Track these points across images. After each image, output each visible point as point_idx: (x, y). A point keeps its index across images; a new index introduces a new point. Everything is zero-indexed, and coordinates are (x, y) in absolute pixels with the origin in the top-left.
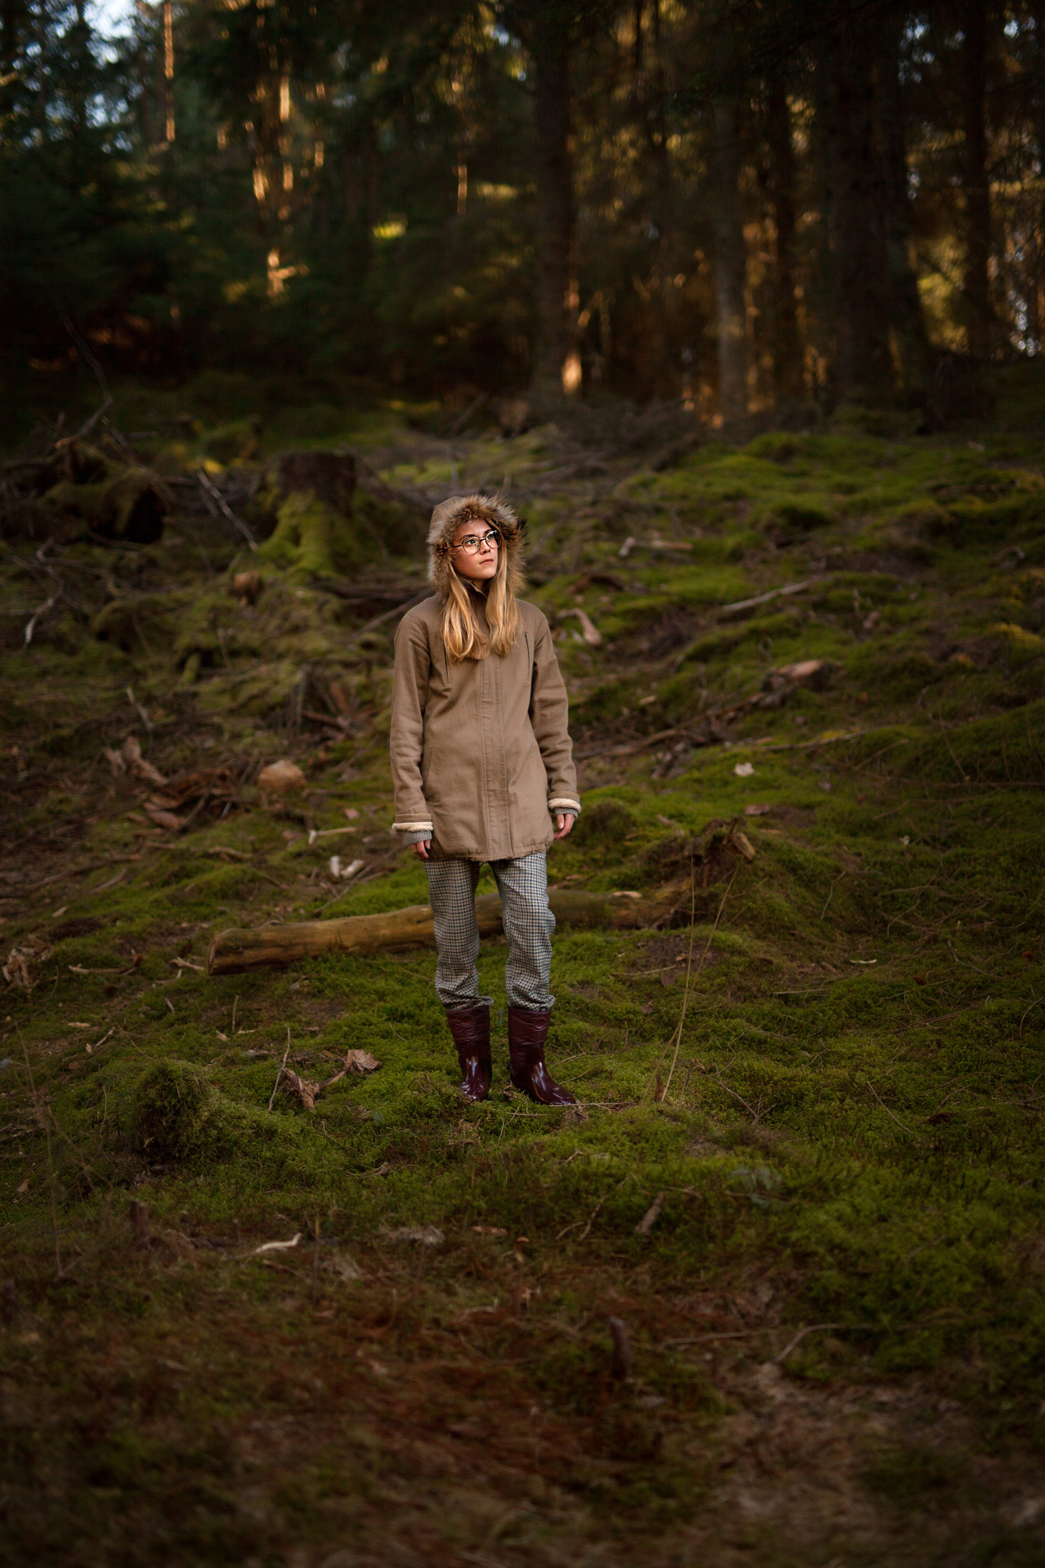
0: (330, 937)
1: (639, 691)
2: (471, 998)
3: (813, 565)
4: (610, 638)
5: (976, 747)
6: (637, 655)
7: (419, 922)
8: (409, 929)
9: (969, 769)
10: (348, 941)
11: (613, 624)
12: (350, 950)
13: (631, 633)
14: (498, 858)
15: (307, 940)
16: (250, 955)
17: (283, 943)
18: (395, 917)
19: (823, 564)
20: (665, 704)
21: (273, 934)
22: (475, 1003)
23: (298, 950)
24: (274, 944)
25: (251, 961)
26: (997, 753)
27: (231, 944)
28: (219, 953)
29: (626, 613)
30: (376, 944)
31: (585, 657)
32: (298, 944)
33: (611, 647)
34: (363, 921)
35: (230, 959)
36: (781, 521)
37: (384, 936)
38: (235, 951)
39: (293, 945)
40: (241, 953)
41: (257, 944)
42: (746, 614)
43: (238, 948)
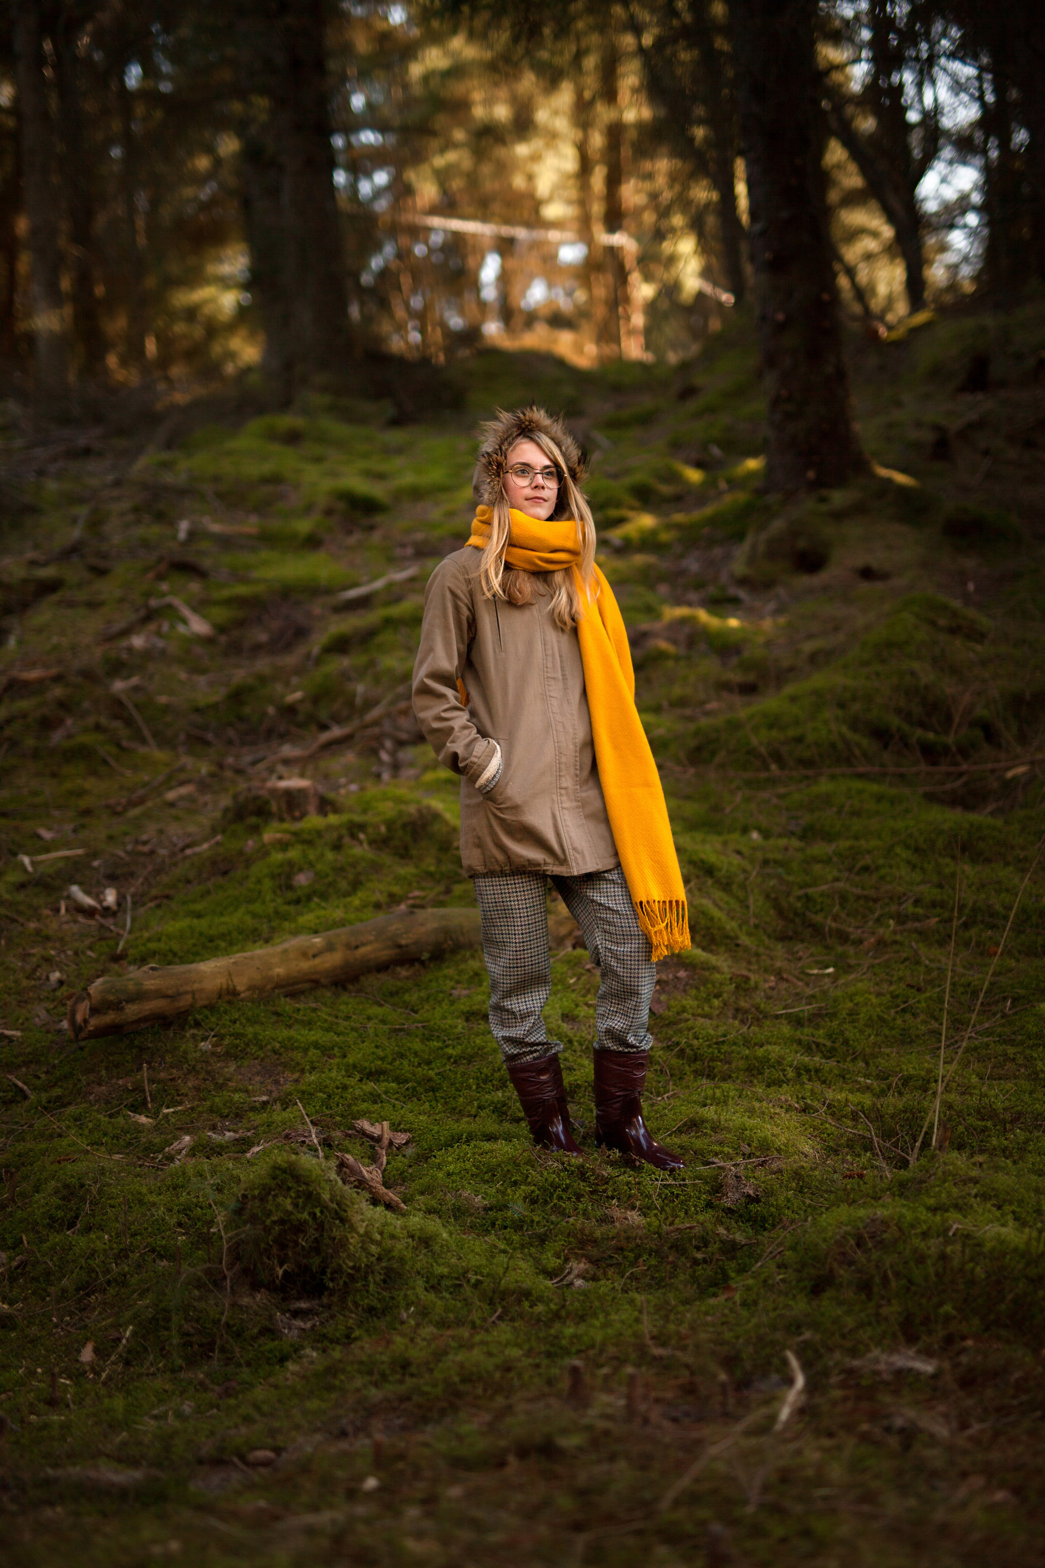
0: (220, 981)
1: (279, 688)
2: (544, 1044)
3: (398, 552)
4: (221, 629)
5: (774, 733)
6: (257, 649)
7: (314, 956)
8: (305, 965)
9: (778, 758)
10: (241, 984)
11: (221, 614)
12: (243, 995)
13: (240, 624)
14: (584, 872)
15: (196, 986)
16: (132, 1010)
17: (170, 992)
18: (285, 951)
19: (409, 551)
20: (316, 700)
21: (157, 982)
22: (547, 1050)
23: (185, 1002)
24: (160, 994)
25: (135, 1018)
26: (799, 740)
27: (111, 998)
28: (94, 1011)
29: (229, 602)
30: (269, 987)
31: (198, 650)
32: (186, 993)
33: (223, 639)
34: (252, 958)
35: (109, 1018)
36: (341, 506)
37: (278, 975)
38: (117, 1006)
39: (180, 994)
40: (122, 1009)
41: (140, 996)
42: (363, 603)
43: (120, 1002)
